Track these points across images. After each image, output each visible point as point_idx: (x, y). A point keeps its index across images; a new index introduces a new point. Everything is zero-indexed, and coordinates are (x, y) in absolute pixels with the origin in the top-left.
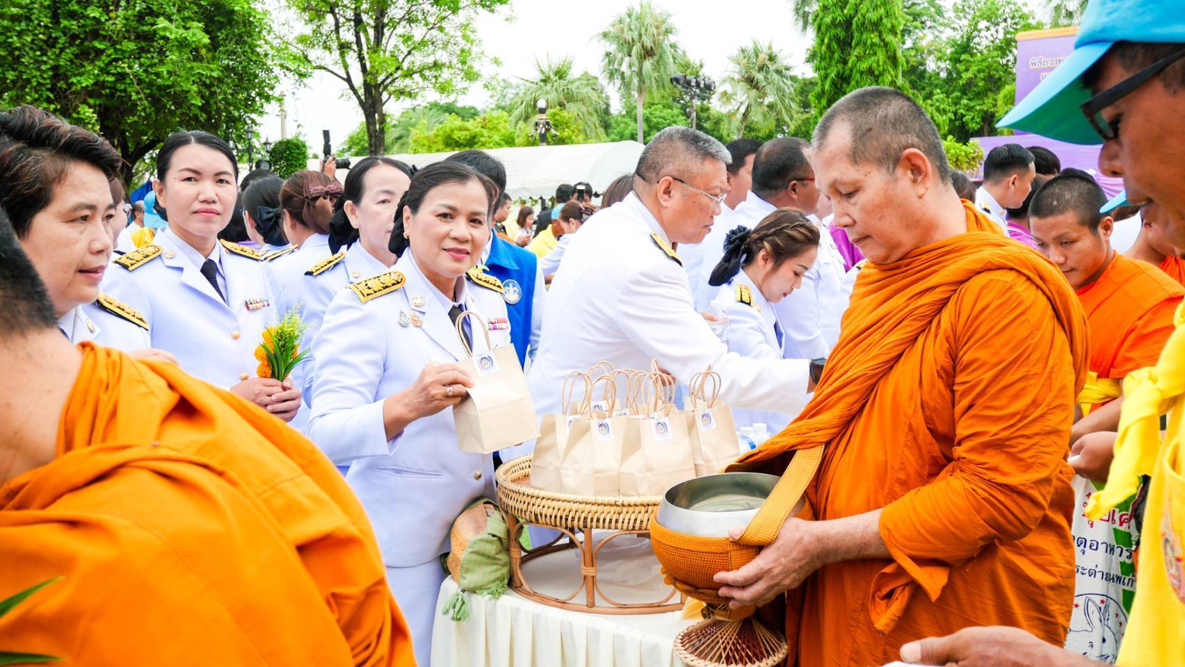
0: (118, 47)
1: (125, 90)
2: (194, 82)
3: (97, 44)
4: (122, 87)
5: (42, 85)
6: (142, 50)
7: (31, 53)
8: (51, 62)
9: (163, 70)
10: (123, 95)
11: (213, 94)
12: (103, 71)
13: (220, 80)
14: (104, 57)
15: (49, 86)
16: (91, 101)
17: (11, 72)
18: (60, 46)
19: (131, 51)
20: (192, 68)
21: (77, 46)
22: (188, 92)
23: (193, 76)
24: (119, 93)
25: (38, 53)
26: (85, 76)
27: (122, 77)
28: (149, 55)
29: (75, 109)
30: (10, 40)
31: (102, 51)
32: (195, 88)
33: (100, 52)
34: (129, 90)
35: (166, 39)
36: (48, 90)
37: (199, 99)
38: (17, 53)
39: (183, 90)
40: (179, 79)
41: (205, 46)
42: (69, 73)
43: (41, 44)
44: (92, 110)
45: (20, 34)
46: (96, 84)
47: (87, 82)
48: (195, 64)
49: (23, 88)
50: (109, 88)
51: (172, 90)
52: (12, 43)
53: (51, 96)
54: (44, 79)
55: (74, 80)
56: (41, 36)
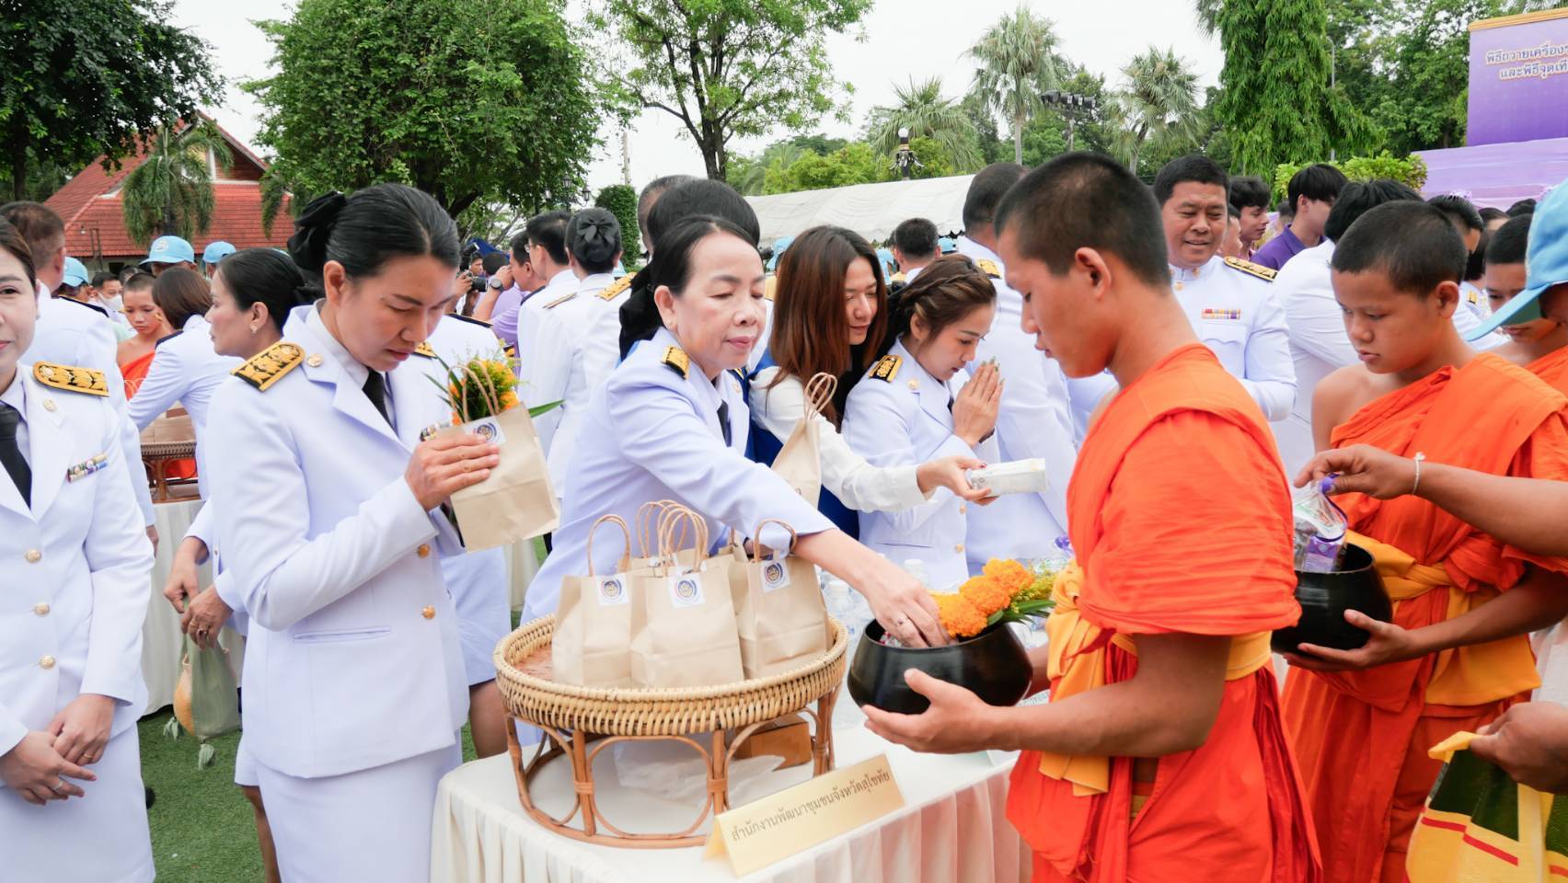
0: (429, 94)
1: (437, 141)
2: (509, 128)
3: (409, 94)
4: (435, 138)
5: (356, 139)
6: (454, 96)
7: (343, 107)
8: (362, 115)
9: (475, 116)
10: (436, 146)
11: (530, 140)
12: (416, 121)
13: (537, 124)
14: (415, 107)
15: (361, 141)
16: (404, 155)
17: (324, 129)
18: (372, 97)
19: (443, 98)
20: (504, 113)
21: (389, 96)
22: (503, 139)
23: (507, 121)
24: (431, 145)
25: (350, 106)
26: (397, 128)
27: (434, 127)
28: (461, 102)
29: (388, 164)
30: (321, 94)
31: (414, 100)
32: (509, 135)
33: (411, 102)
34: (442, 140)
35: (476, 82)
36: (360, 145)
37: (514, 147)
38: (328, 107)
39: (497, 138)
40: (492, 126)
41: (520, 88)
42: (381, 126)
43: (352, 96)
44: (404, 165)
45: (331, 87)
46: (408, 136)
47: (397, 134)
48: (507, 109)
49: (336, 143)
50: (422, 139)
51: (485, 138)
52: (322, 97)
53: (364, 151)
54: (356, 133)
55: (386, 133)
56: (352, 88)
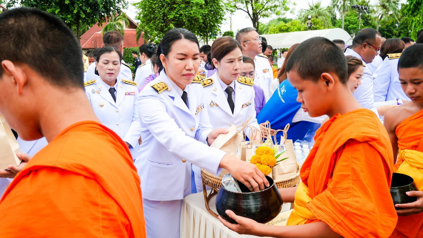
0: (180, 6)
1: (182, 19)
2: (201, 15)
3: (175, 6)
4: (181, 18)
5: (161, 18)
6: (186, 7)
7: (158, 9)
8: (163, 12)
9: (192, 12)
10: (181, 20)
11: (206, 19)
12: (176, 13)
13: (208, 14)
14: (176, 9)
15: (162, 19)
16: (173, 22)
17: (153, 15)
18: (165, 7)
19: (184, 7)
20: (200, 11)
21: (170, 6)
22: (199, 18)
23: (200, 13)
24: (180, 20)
25: (159, 9)
26: (171, 15)
27: (181, 15)
28: (188, 8)
29: (169, 25)
30: (152, 6)
31: (176, 8)
32: (201, 17)
33: (175, 8)
34: (183, 18)
35: (192, 3)
36: (162, 20)
37: (202, 20)
38: (154, 10)
39: (197, 18)
40: (196, 15)
41: (204, 4)
42: (167, 15)
43: (160, 7)
44: (173, 25)
45: (155, 4)
46: (174, 17)
47: (171, 17)
48: (201, 10)
49: (156, 19)
50: (178, 18)
51: (194, 18)
52: (153, 7)
53: (163, 21)
54: (161, 17)
55: (168, 16)
56: (160, 4)
